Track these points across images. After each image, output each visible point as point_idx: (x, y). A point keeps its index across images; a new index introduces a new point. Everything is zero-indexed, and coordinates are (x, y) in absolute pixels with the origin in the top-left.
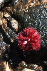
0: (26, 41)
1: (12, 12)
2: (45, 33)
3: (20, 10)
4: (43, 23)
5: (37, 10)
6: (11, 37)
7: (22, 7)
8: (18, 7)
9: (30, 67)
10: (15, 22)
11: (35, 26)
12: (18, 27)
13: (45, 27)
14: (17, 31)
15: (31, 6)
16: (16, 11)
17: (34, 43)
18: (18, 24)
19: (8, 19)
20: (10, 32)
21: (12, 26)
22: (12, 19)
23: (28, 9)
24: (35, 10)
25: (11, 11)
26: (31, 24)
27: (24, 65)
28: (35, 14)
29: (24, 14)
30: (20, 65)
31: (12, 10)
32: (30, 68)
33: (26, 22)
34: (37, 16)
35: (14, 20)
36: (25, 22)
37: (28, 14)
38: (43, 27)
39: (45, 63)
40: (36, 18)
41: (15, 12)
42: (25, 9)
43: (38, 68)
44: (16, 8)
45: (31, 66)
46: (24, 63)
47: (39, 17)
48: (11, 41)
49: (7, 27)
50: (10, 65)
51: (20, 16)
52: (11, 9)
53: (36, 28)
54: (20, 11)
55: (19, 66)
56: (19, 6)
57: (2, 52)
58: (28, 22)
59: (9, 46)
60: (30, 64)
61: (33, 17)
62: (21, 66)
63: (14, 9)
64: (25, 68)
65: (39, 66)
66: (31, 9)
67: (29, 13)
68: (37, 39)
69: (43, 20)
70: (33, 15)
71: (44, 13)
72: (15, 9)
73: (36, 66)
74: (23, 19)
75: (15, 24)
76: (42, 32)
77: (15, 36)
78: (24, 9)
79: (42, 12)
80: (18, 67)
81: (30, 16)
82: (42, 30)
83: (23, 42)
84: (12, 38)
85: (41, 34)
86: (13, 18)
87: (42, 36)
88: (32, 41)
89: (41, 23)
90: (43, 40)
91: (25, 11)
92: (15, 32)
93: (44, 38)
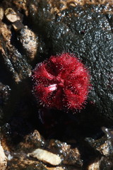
0: (55, 85)
1: (27, 12)
2: (101, 72)
4: (99, 49)
5: (87, 17)
6: (18, 70)
7: (52, 3)
9: (52, 147)
10: (31, 37)
11: (80, 52)
12: (38, 48)
13: (102, 57)
14: (33, 57)
15: (73, 5)
16: (36, 9)
17: (73, 91)
18: (38, 41)
19: (15, 27)
20: (15, 59)
21: (24, 45)
23: (66, 10)
24: (82, 15)
25: (25, 8)
26: (71, 46)
27: (36, 139)
28: (82, 24)
29: (56, 20)
30: (27, 139)
31: (28, 6)
32: (49, 150)
33: (59, 40)
34: (86, 29)
35: (30, 31)
36: (57, 39)
38: (97, 58)
39: (88, 142)
40: (82, 33)
41: (33, 12)
42: (59, 8)
43: (70, 153)
44: (36, 3)
45: (53, 144)
46: (37, 136)
47: (90, 31)
48: (15, 79)
49: (11, 46)
51: (45, 24)
52: (24, 4)
53: (81, 57)
54: (46, 11)
55: (25, 142)
58: (64, 41)
59: (8, 91)
60: (52, 140)
61: (76, 30)
62: (30, 141)
63: (33, 6)
64: (37, 148)
65: (73, 147)
66: (74, 12)
68: (82, 83)
69: (98, 42)
70: (76, 25)
71: (103, 25)
72: (35, 5)
73: (65, 147)
74: (52, 32)
75: (31, 42)
76: (95, 68)
78: (56, 9)
79: (98, 23)
80: (22, 144)
81: (69, 26)
82: (95, 63)
84: (19, 73)
85: (92, 73)
86: (26, 27)
87: (94, 77)
89: (95, 47)
90: (95, 87)
91: (59, 14)
92: (28, 58)
93: (97, 82)
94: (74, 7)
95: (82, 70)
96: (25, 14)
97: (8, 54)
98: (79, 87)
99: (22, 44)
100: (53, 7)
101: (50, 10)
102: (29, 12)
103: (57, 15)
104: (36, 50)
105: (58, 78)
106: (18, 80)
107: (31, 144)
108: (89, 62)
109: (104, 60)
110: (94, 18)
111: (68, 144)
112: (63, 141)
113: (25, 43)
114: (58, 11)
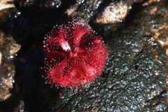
0: (69, 48)
1: (147, 4)
2: (96, 97)
3: (155, 24)
4: (123, 89)
5: (157, 70)
6: (80, 8)
7: (164, 29)
8: (163, 17)
9: (6, 68)
10: (119, 13)
11: (114, 69)
12: (109, 24)
13: (114, 94)
14: (98, 21)
16: (152, 13)
17: (66, 68)
18: (117, 23)
20: (91, 2)
21: (108, 8)
22: (128, 6)
23: (159, 45)
24: (158, 64)
26: (118, 57)
27: (10, 49)
28: (147, 66)
29: (144, 36)
30: (9, 39)
31: (154, 4)
33: (123, 44)
34: (143, 71)
35: (126, 11)
36: (123, 41)
37: (146, 45)
38: (112, 89)
40: (136, 68)
41: (148, 10)
42: (159, 37)
43: (4, 90)
44: (159, 12)
45: (9, 68)
46: (14, 49)
47: (141, 76)
48: (69, 8)
50: (5, 14)
51: (137, 25)
53: (109, 71)
54: (152, 24)
55: (4, 37)
56: (165, 19)
58: (123, 49)
59: (55, 5)
60: (13, 66)
61: (138, 60)
62: (7, 43)
63: (155, 9)
64: (2, 53)
65: (11, 91)
66: (159, 54)
67: (147, 50)
68: (78, 76)
69: (131, 87)
71: (152, 90)
72: (156, 12)
73: (9, 82)
74: (130, 34)
75: (114, 14)
76: (100, 89)
77: (83, 17)
78: (158, 34)
79: (154, 82)
80: (2, 34)
81: (141, 52)
82: (105, 87)
83: (66, 40)
84: (76, 11)
85: (93, 87)
86: (130, 8)
87: (89, 90)
88: (70, 63)
89: (123, 85)
90: (78, 94)
91: (152, 38)
92: (95, 17)
93: (84, 95)
94: (164, 54)
95: (92, 74)
96: (144, 2)
98: (73, 74)
99: (108, 5)
100: (160, 31)
101: (155, 28)
102: (146, 6)
103: (151, 36)
104: (105, 22)
105: (77, 49)
106: (70, 12)
107: (4, 44)
108: (105, 81)
109: (112, 97)
110: (158, 77)
111: (14, 84)
112: (15, 78)
113: (111, 9)
114: (156, 37)
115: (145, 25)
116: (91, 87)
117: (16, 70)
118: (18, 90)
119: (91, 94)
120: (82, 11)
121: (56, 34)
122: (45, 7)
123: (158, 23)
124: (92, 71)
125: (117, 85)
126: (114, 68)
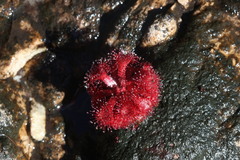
0: (115, 83)
1: (198, 12)
2: (159, 132)
3: (212, 33)
4: (189, 117)
5: (226, 85)
6: (121, 35)
7: (225, 36)
8: (221, 22)
9: (53, 122)
10: (167, 29)
12: (158, 45)
14: (145, 45)
15: (234, 62)
16: (206, 21)
17: (115, 107)
18: (167, 42)
19: (173, 8)
20: (132, 24)
21: (153, 26)
22: (177, 19)
23: (223, 56)
25: (202, 8)
26: (175, 81)
27: (53, 99)
28: (212, 83)
29: (202, 50)
30: (48, 88)
31: (207, 10)
32: (48, 121)
33: (177, 64)
34: (208, 90)
35: (175, 25)
36: (177, 61)
37: (207, 60)
38: (175, 120)
40: (199, 88)
41: (201, 18)
42: (221, 47)
43: (55, 148)
44: (215, 18)
45: (56, 122)
46: (58, 99)
47: (207, 97)
48: (109, 37)
49: (146, 12)
50: (38, 60)
51: (191, 39)
52: (207, 4)
53: (168, 99)
54: (209, 34)
55: (43, 87)
56: (224, 25)
57: (70, 23)
58: (179, 70)
59: (93, 37)
60: (61, 118)
61: (200, 79)
62: (48, 92)
63: (210, 15)
64: (45, 105)
65: (64, 147)
66: (225, 67)
67: (209, 65)
69: (197, 112)
70: (207, 76)
71: (224, 110)
72: (212, 18)
73: (60, 138)
74: (184, 51)
75: (162, 33)
76: (161, 123)
77: (127, 44)
78: (218, 44)
79: (224, 101)
80: (41, 84)
81: (203, 69)
82: (166, 119)
83: (109, 74)
84: (118, 38)
85: (153, 121)
86: (181, 20)
87: (149, 126)
88: (117, 100)
89: (188, 111)
90: (137, 133)
91: (212, 50)
92: (141, 40)
93: (144, 133)
94: (231, 65)
96: (195, 10)
97: (134, 15)
98: (124, 112)
99: (152, 23)
100: (220, 39)
101: (213, 37)
102: (198, 14)
103: (210, 48)
104: (153, 44)
105: (123, 82)
106: (111, 41)
107: (45, 95)
108: (165, 112)
109: (176, 128)
110: (228, 94)
111: (65, 138)
112: (65, 131)
113: (156, 28)
114: (217, 48)
115: (200, 37)
116: (150, 122)
117: (65, 122)
118: (71, 145)
119: (152, 131)
120: (124, 38)
121: (97, 71)
122: (82, 43)
123: (216, 31)
124: (145, 104)
125: (181, 113)
126: (173, 94)
